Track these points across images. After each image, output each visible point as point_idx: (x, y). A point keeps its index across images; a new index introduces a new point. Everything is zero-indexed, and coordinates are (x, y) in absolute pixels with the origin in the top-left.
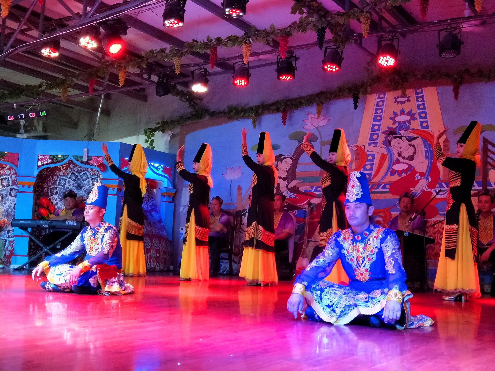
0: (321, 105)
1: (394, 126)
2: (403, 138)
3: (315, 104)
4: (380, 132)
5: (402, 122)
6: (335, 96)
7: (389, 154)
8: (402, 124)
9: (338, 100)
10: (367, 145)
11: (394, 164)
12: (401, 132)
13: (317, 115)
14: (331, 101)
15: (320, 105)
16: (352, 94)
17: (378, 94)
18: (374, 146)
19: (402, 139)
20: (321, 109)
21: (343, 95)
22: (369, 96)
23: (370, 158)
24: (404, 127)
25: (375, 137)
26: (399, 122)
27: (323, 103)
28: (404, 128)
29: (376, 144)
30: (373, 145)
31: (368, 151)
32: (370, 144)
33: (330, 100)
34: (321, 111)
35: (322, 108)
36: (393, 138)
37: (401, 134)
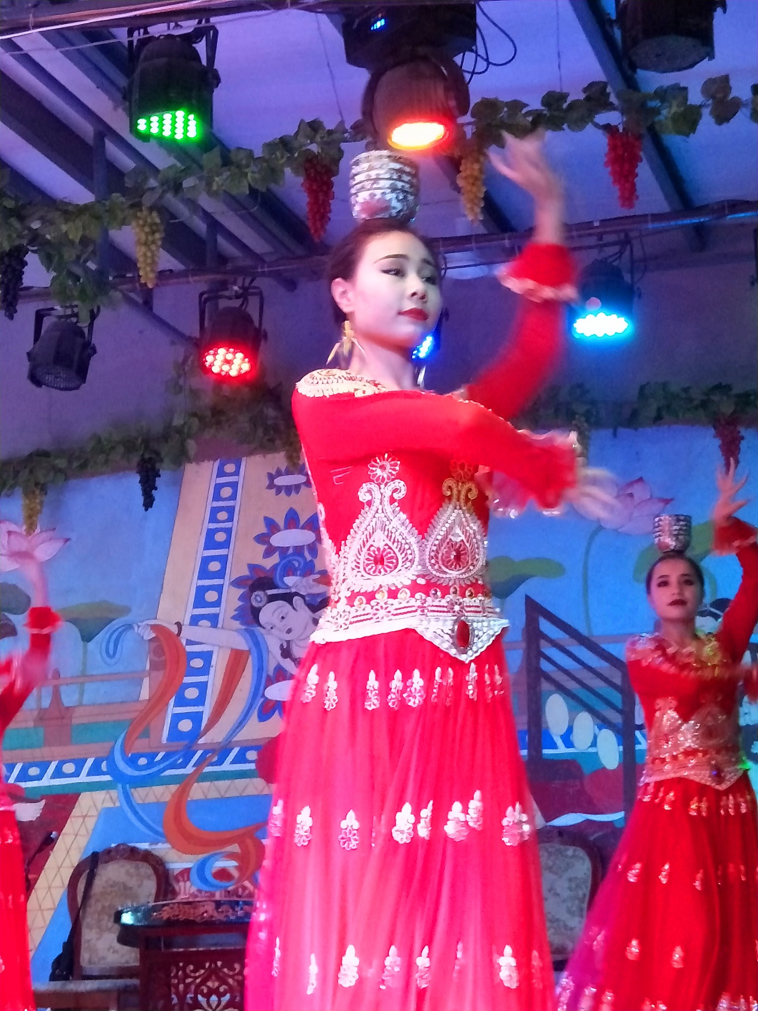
0: (37, 492)
1: (269, 563)
2: (296, 598)
3: (19, 491)
4: (226, 582)
5: (291, 551)
6: (83, 466)
7: (254, 651)
8: (291, 555)
9: (95, 479)
10: (187, 621)
11: (270, 682)
12: (290, 580)
13: (24, 527)
14: (73, 482)
15: (34, 492)
16: (135, 459)
17: (218, 462)
18: (209, 624)
19: (291, 603)
20: (39, 507)
21: (107, 462)
22: (190, 469)
23: (197, 663)
24: (297, 565)
25: (211, 596)
26: (283, 551)
27: (43, 489)
28: (296, 569)
29: (214, 620)
30: (205, 623)
31: (190, 642)
32: (195, 620)
33: (67, 478)
34: (40, 512)
35: (41, 503)
36: (265, 599)
37: (288, 587)
